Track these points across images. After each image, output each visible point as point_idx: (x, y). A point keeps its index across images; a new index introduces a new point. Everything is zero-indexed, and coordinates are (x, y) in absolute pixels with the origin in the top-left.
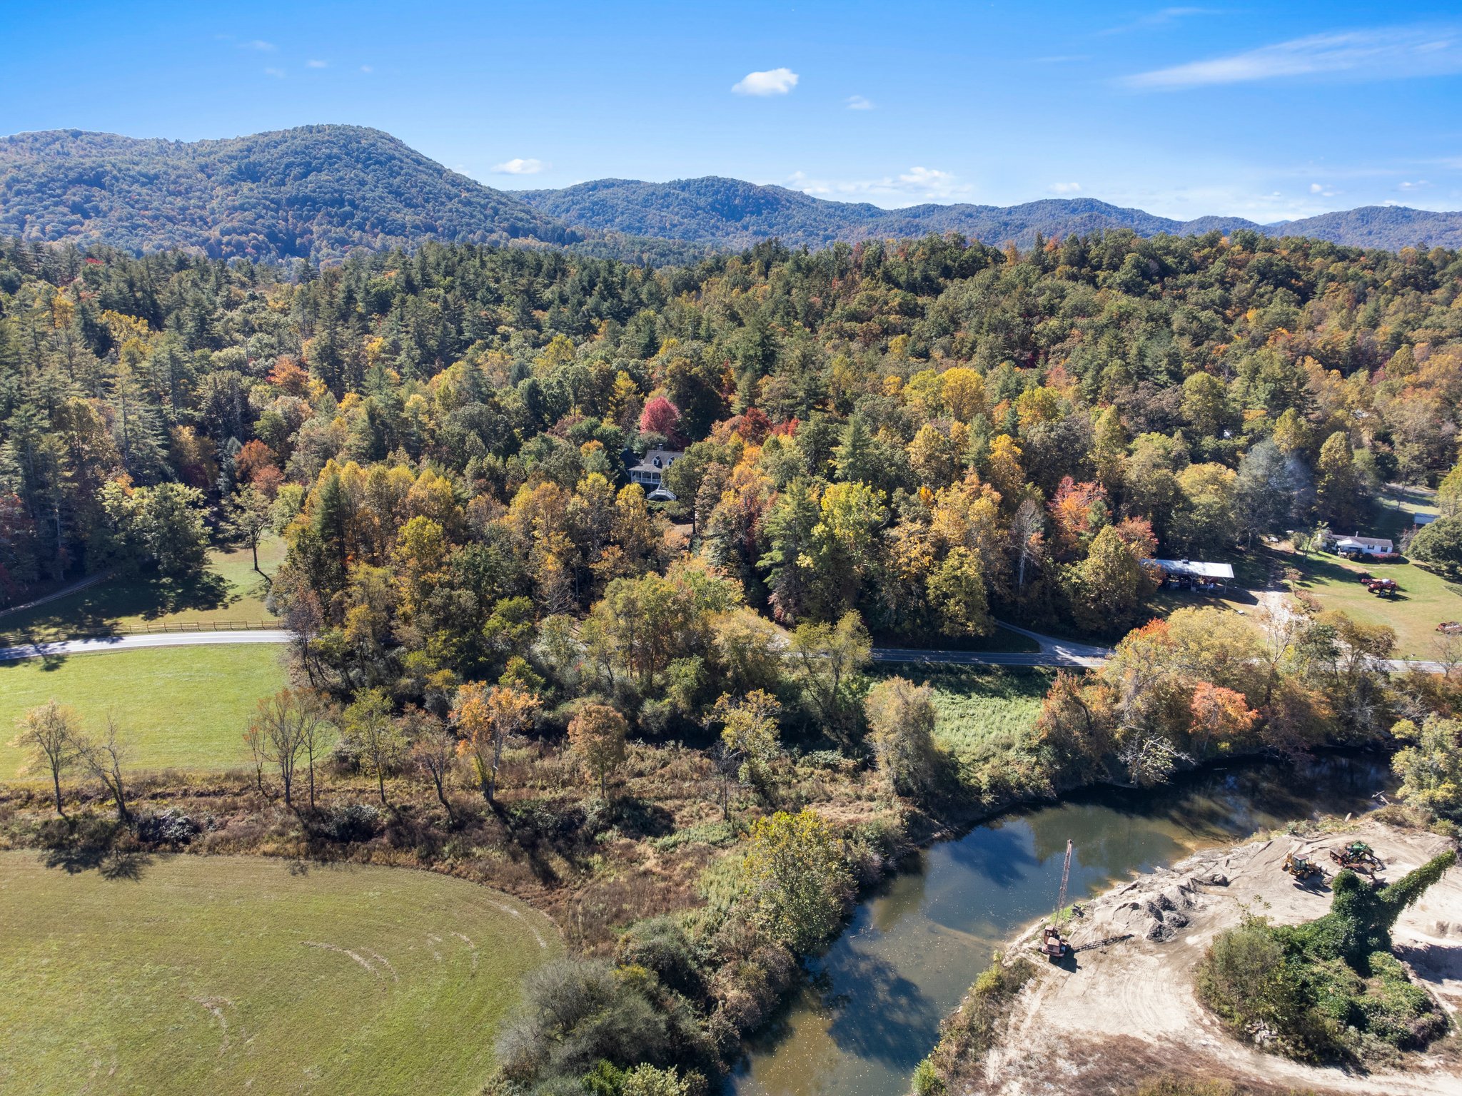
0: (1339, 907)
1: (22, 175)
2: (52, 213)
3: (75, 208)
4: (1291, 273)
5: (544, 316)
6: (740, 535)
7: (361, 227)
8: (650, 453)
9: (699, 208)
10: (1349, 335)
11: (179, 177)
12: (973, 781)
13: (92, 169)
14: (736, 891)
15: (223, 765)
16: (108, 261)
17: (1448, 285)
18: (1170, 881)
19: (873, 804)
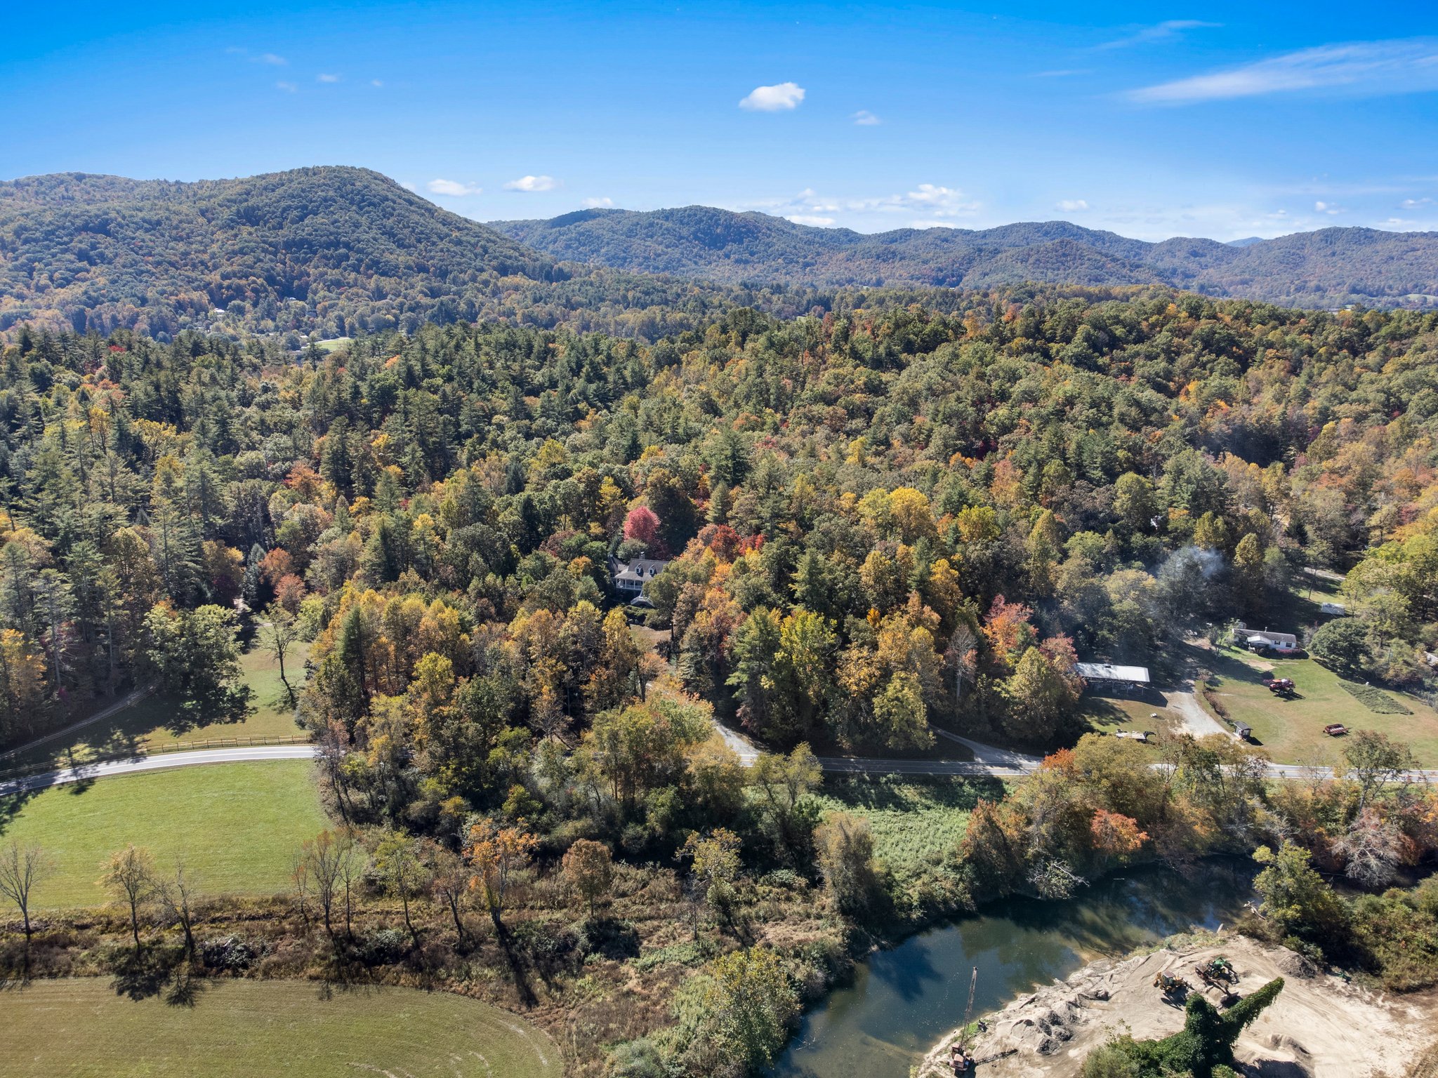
0: (1189, 1026)
1: (30, 223)
2: (59, 260)
3: (82, 256)
4: (1232, 341)
5: (535, 403)
6: (712, 653)
7: (356, 269)
8: (633, 561)
9: (682, 238)
10: (1280, 409)
11: (181, 222)
12: (905, 899)
13: (97, 216)
14: (703, 1010)
15: (270, 889)
16: (130, 348)
17: (1381, 348)
18: (1062, 995)
19: (820, 922)
